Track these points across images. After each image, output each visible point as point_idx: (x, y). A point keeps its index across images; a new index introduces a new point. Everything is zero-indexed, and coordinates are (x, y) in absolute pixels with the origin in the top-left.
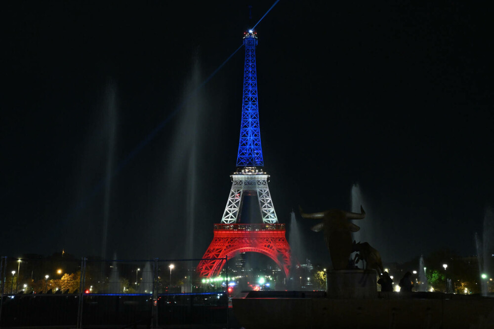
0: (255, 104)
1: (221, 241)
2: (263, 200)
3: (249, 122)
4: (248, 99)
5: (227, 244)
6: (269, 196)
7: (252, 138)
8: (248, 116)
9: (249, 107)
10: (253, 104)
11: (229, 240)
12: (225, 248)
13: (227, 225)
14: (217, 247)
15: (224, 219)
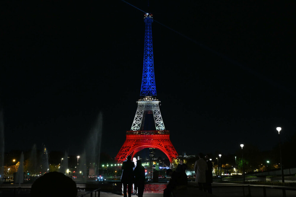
0: (152, 58)
1: (131, 141)
2: (156, 116)
3: (147, 69)
4: (147, 55)
5: (134, 143)
6: (160, 114)
7: (149, 78)
8: (147, 65)
9: (148, 60)
10: (150, 58)
11: (135, 141)
12: (133, 145)
13: (134, 132)
14: (128, 145)
15: (132, 128)
